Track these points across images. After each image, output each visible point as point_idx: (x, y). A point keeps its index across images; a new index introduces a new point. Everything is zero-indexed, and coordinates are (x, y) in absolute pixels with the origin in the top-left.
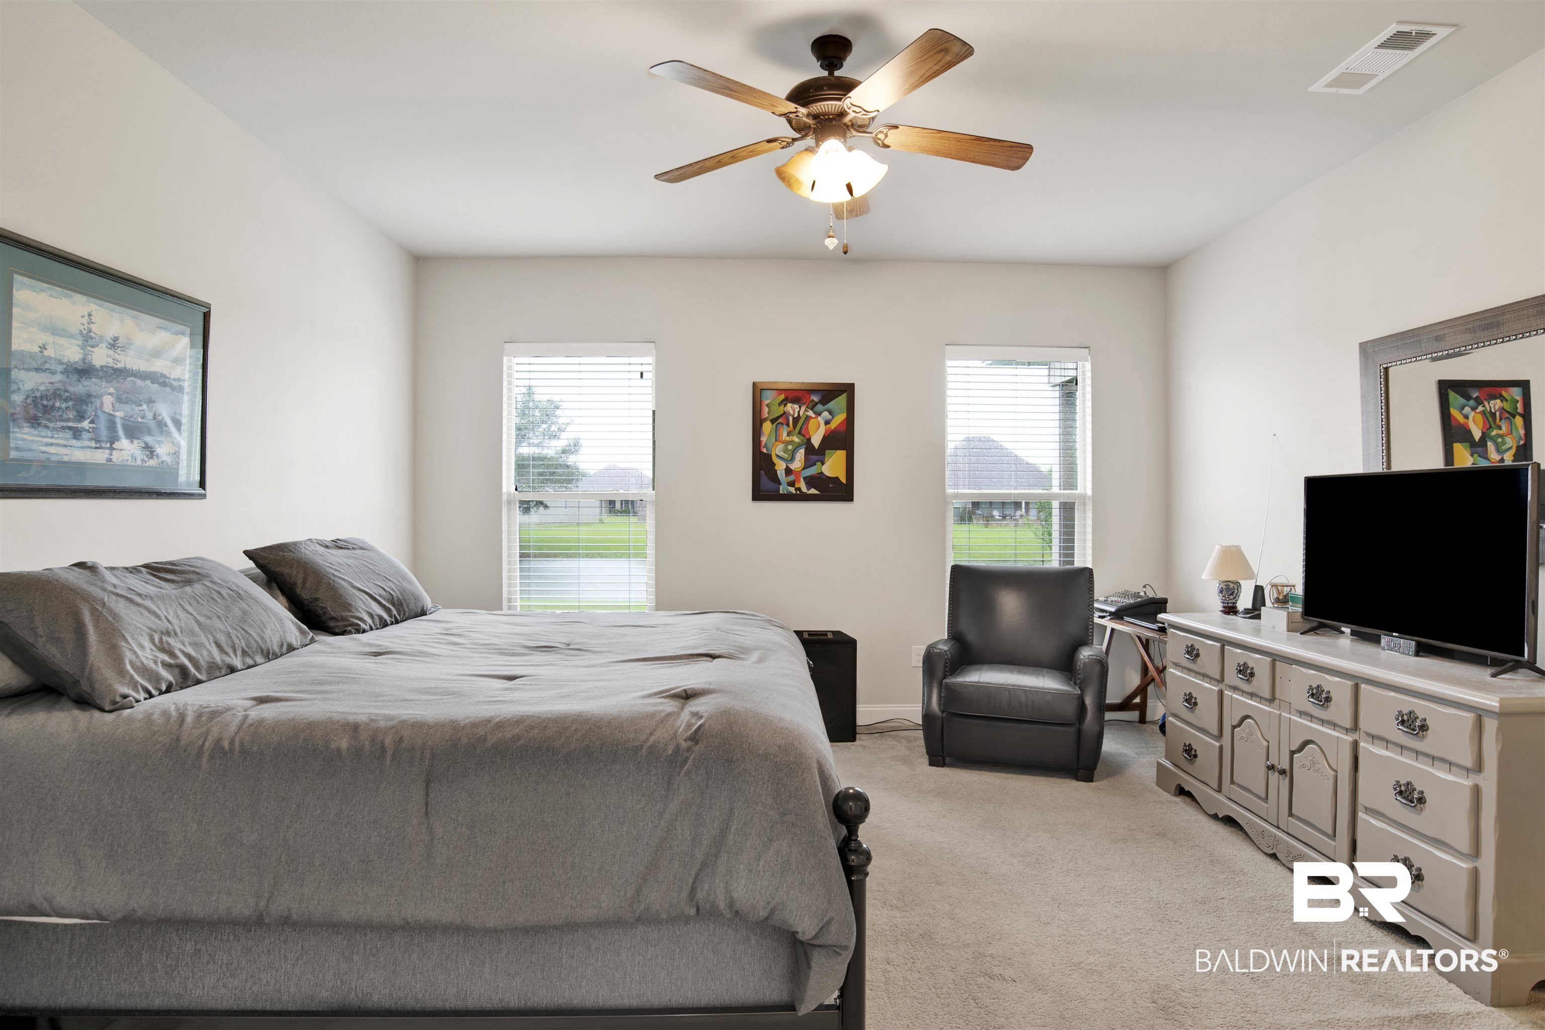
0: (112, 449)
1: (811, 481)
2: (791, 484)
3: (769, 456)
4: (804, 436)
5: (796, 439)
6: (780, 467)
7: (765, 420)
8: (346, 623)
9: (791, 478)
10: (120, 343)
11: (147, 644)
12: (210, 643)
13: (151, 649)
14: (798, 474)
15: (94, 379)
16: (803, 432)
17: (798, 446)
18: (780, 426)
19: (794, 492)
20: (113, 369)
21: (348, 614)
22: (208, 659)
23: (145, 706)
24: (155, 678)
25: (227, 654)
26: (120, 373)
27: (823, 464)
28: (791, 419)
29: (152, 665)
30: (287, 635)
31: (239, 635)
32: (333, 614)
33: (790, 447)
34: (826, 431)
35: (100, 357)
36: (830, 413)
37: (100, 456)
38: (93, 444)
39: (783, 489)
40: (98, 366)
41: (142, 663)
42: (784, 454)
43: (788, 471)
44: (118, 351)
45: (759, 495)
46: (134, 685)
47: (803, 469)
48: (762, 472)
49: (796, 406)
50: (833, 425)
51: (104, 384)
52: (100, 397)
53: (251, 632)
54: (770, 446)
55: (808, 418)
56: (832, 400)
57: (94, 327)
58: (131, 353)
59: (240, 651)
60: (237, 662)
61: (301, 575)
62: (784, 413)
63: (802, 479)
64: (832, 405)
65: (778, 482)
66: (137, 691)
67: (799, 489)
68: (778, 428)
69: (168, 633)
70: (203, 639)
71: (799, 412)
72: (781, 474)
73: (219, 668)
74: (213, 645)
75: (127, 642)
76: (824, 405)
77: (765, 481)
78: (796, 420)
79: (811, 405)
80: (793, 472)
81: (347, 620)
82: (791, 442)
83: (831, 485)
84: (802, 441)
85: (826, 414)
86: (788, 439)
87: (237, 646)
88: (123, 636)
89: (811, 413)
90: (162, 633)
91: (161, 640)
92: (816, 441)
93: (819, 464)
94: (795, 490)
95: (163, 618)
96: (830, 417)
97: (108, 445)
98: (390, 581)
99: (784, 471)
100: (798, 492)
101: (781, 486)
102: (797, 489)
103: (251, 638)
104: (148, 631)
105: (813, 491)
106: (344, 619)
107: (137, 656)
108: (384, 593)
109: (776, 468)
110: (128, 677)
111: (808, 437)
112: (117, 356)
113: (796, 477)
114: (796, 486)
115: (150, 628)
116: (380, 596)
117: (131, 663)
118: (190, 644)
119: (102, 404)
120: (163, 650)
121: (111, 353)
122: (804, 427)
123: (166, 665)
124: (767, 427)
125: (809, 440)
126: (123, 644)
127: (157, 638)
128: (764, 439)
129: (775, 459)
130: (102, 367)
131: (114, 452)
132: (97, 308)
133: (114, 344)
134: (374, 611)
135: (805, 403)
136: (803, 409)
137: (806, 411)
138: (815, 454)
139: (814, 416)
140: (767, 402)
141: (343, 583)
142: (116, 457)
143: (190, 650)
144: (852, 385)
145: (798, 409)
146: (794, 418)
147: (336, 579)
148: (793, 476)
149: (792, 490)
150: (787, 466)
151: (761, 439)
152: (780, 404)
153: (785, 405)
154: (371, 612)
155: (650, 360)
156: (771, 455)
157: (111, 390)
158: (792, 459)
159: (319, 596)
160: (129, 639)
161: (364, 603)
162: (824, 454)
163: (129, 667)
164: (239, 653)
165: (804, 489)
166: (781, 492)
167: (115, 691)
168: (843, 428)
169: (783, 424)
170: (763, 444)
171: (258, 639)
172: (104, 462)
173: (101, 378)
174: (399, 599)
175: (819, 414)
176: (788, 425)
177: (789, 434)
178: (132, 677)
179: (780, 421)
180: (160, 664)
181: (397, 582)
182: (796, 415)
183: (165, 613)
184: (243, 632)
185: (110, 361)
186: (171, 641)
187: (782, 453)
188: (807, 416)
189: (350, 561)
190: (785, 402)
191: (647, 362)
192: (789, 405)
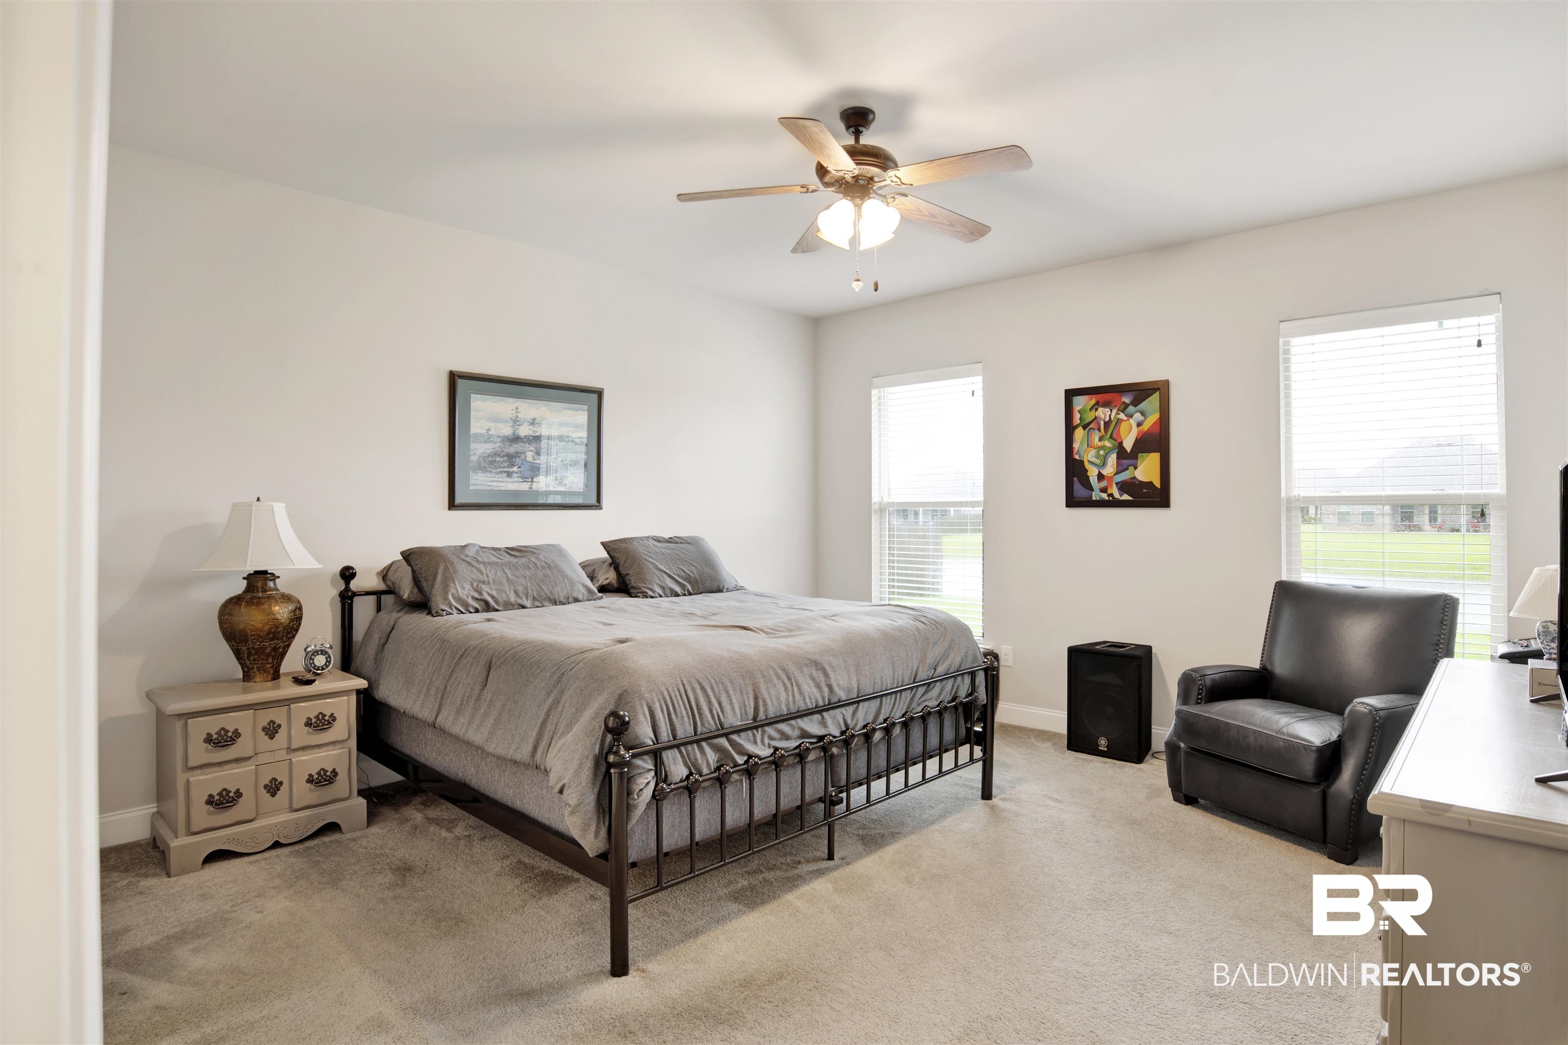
0: (532, 481)
1: (1124, 487)
2: (1104, 490)
3: (1081, 462)
4: (1116, 440)
5: (1108, 444)
6: (1093, 473)
7: (1077, 426)
8: (639, 591)
9: (1104, 484)
10: (537, 421)
11: (467, 586)
12: (510, 591)
13: (469, 590)
14: (1110, 479)
15: (520, 444)
16: (1114, 436)
17: (1110, 451)
18: (1092, 431)
19: (1107, 498)
20: (533, 436)
21: (642, 585)
22: (505, 599)
23: (456, 617)
24: (466, 605)
25: (521, 598)
26: (538, 438)
27: (1136, 468)
28: (1102, 423)
29: (465, 597)
30: (574, 592)
31: (534, 589)
32: (634, 585)
33: (1102, 452)
34: (1138, 433)
35: (524, 431)
36: (1143, 414)
37: (525, 487)
38: (520, 480)
39: (1096, 495)
40: (523, 436)
41: (459, 596)
42: (1096, 460)
43: (1101, 477)
44: (536, 426)
45: (1072, 502)
46: (450, 606)
47: (1115, 475)
48: (1075, 479)
49: (1107, 410)
50: (1146, 427)
51: (527, 445)
52: (524, 453)
53: (543, 588)
54: (1082, 452)
55: (1119, 421)
56: (1143, 400)
57: (519, 415)
58: (543, 426)
59: (531, 597)
60: (528, 603)
61: (624, 559)
62: (1096, 418)
63: (1114, 485)
64: (1143, 405)
65: (1090, 487)
66: (452, 609)
67: (1111, 495)
68: (1090, 434)
69: (484, 582)
70: (507, 588)
71: (1110, 415)
72: (1094, 480)
73: (512, 605)
74: (512, 592)
75: (455, 584)
76: (1135, 406)
77: (1077, 486)
78: (1107, 424)
79: (1122, 408)
80: (1105, 477)
81: (640, 589)
82: (1102, 448)
83: (1144, 491)
84: (1114, 446)
85: (1138, 416)
86: (1100, 444)
87: (529, 594)
88: (454, 581)
89: (1122, 416)
90: (480, 582)
91: (477, 586)
92: (1128, 445)
93: (1131, 468)
94: (1108, 496)
95: (485, 574)
96: (1142, 418)
97: (530, 480)
98: (693, 566)
99: (1096, 477)
100: (1111, 499)
101: (1094, 493)
102: (1109, 495)
103: (542, 591)
104: (471, 580)
105: (1126, 497)
106: (639, 588)
107: (458, 592)
108: (683, 574)
109: (1088, 474)
110: (448, 601)
111: (1120, 441)
112: (535, 429)
113: (1108, 483)
114: (1108, 493)
115: (472, 578)
116: (678, 576)
117: (453, 595)
118: (496, 590)
119: (526, 457)
120: (476, 590)
121: (531, 427)
122: (1116, 431)
123: (474, 598)
124: (1079, 433)
125: (1121, 444)
126: (452, 585)
127: (475, 585)
128: (1076, 446)
129: (1087, 466)
130: (525, 436)
131: (534, 484)
132: (521, 403)
133: (533, 422)
134: (667, 585)
135: (1116, 406)
136: (1114, 411)
137: (1117, 414)
138: (1126, 458)
139: (1125, 418)
140: (1079, 408)
141: (650, 565)
142: (535, 486)
143: (494, 593)
144: (1167, 382)
145: (1109, 413)
146: (1105, 423)
147: (646, 562)
148: (1105, 481)
149: (1104, 496)
150: (1099, 472)
151: (1074, 446)
152: (1091, 409)
153: (1096, 410)
154: (663, 585)
155: (979, 379)
156: (1083, 461)
157: (532, 448)
158: (1104, 464)
159: (630, 572)
160: (457, 583)
161: (659, 579)
162: (1136, 458)
163: (450, 597)
164: (530, 598)
165: (1117, 495)
166: (1094, 498)
167: (438, 607)
168: (1157, 430)
169: (1094, 429)
170: (1075, 451)
171: (547, 592)
172: (527, 489)
173: (525, 442)
174: (695, 579)
175: (1130, 416)
176: (1099, 430)
177: (1101, 439)
178: (450, 601)
179: (1091, 426)
180: (470, 597)
181: (699, 567)
182: (1107, 419)
183: (488, 572)
184: (538, 587)
185: (531, 432)
186: (484, 587)
187: (1094, 459)
188: (1119, 419)
189: (663, 551)
190: (1096, 407)
191: (976, 382)
192: (1100, 409)
